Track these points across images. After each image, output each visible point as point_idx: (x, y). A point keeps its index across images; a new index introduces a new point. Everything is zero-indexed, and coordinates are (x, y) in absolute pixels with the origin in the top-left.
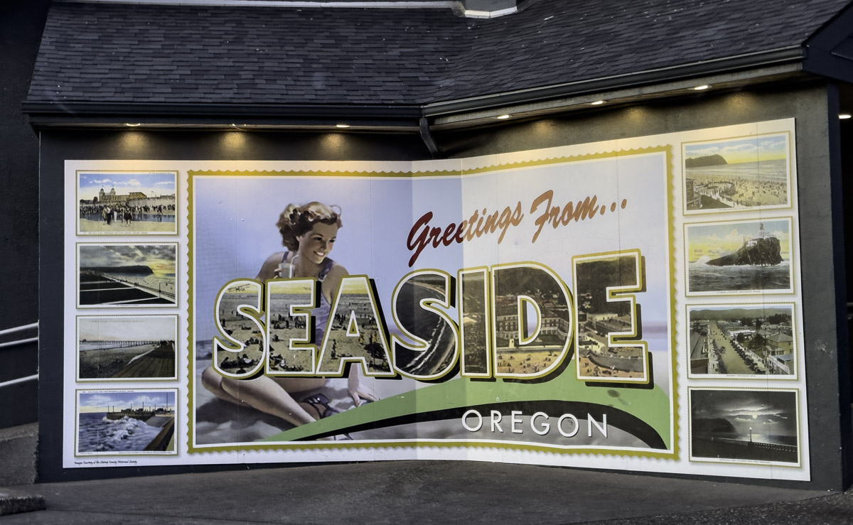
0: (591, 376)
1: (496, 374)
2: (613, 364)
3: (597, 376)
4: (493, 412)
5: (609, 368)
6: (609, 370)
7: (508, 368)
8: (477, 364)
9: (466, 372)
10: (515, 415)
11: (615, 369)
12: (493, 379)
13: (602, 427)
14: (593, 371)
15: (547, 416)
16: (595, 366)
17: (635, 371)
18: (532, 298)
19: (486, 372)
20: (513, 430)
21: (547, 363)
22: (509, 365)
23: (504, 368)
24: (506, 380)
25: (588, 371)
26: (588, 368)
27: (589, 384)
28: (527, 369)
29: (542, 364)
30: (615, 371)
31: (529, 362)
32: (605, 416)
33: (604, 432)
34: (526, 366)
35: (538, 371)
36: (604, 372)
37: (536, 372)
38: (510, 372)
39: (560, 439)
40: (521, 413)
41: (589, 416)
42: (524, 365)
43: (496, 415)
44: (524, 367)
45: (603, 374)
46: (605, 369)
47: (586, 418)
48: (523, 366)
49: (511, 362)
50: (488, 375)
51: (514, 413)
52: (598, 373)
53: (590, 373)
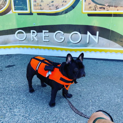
0: (91, 10)
1: (33, 11)
3: (96, 10)
4: (32, 31)
6: (103, 6)
7: (40, 7)
8: (21, 5)
9: (15, 10)
10: (45, 32)
11: (108, 6)
12: (31, 14)
13: (96, 38)
14: (93, 8)
15: (63, 33)
16: (95, 4)
17: (121, 7)
19: (27, 10)
20: (44, 40)
21: (64, 3)
22: (40, 5)
23: (37, 7)
24: (39, 14)
25: (90, 7)
26: (90, 5)
27: (89, 15)
28: (52, 8)
29: (61, 4)
31: (52, 3)
32: (98, 33)
33: (97, 41)
37: (57, 9)
38: (41, 9)
39: (70, 44)
40: (48, 31)
41: (89, 33)
42: (49, 5)
44: (50, 6)
45: (100, 9)
46: (101, 6)
47: (86, 34)
49: (42, 4)
53: (91, 9)
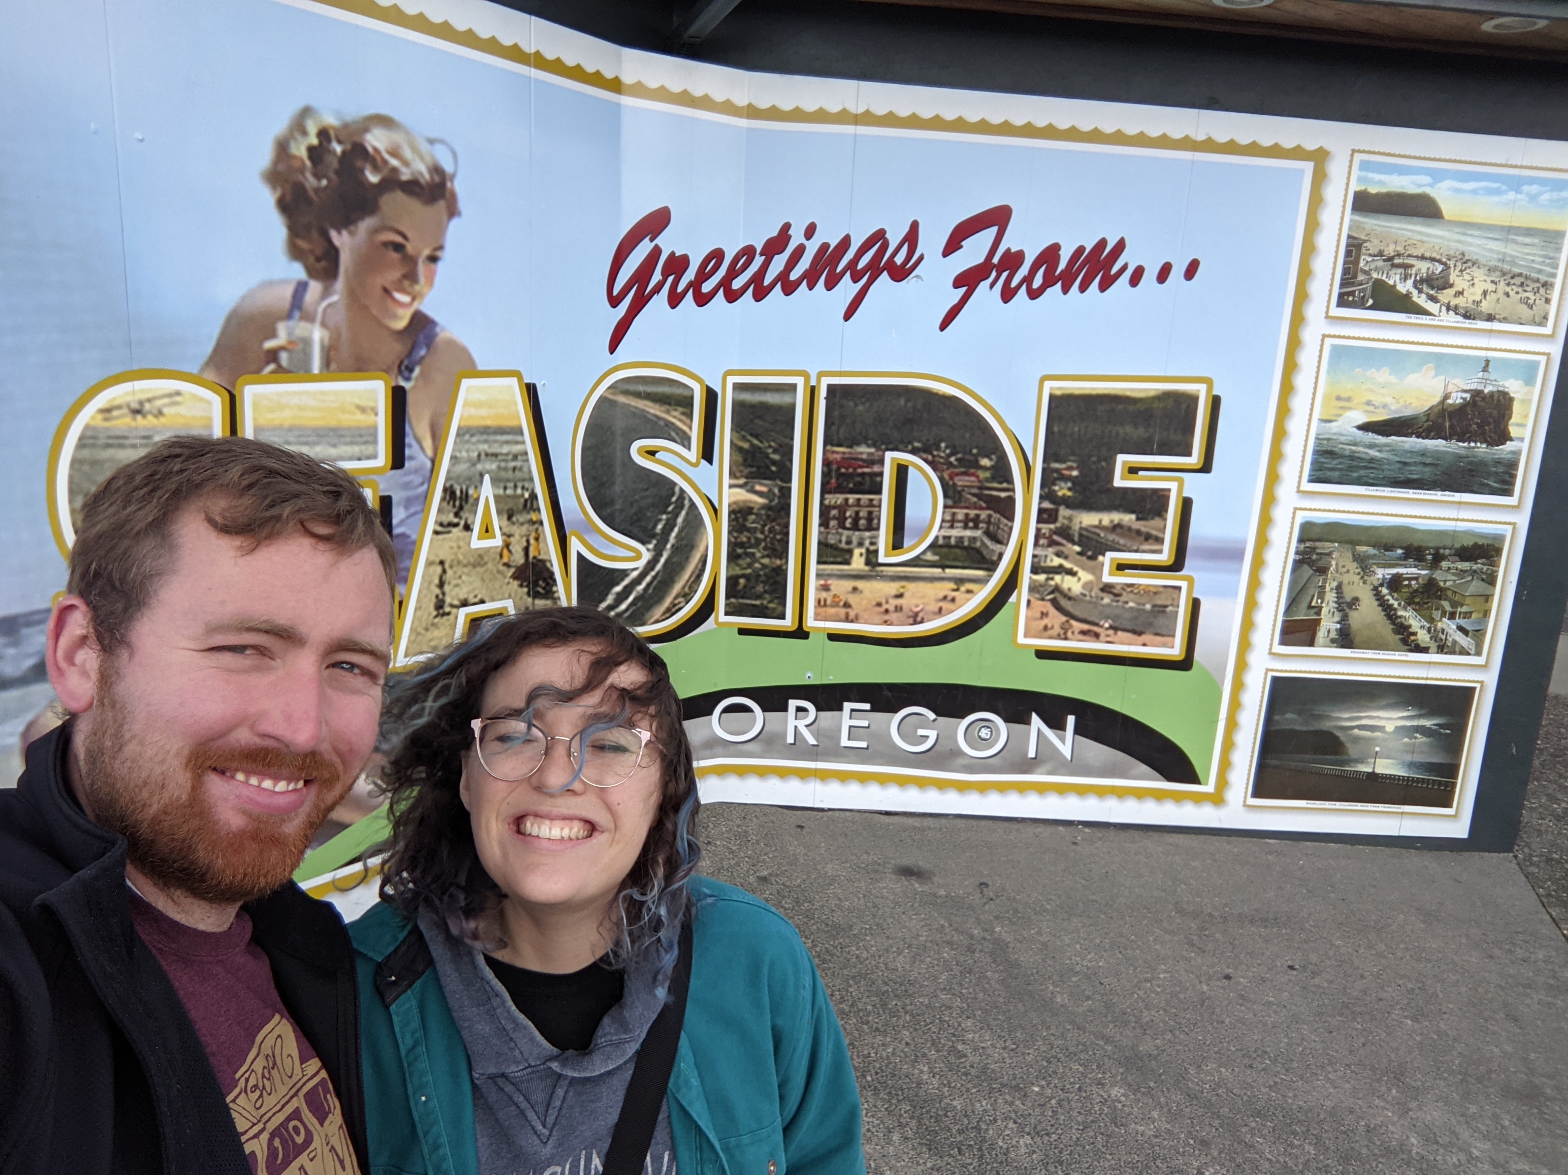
0: (1051, 638)
1: (810, 622)
2: (1107, 618)
3: (1066, 639)
4: (793, 704)
5: (1097, 625)
6: (1095, 629)
7: (842, 611)
8: (759, 597)
9: (727, 614)
10: (853, 710)
11: (1111, 627)
12: (800, 633)
13: (1063, 740)
14: (1057, 630)
15: (931, 715)
16: (1064, 619)
17: (1157, 634)
18: (925, 460)
19: (783, 617)
20: (845, 742)
21: (945, 605)
22: (847, 605)
23: (832, 611)
24: (834, 637)
25: (1046, 628)
26: (1046, 621)
27: (1042, 654)
28: (893, 616)
29: (934, 607)
30: (1111, 632)
31: (899, 602)
32: (1071, 720)
33: (1066, 750)
34: (891, 608)
35: (922, 622)
36: (1083, 633)
37: (915, 623)
38: (847, 619)
39: (961, 761)
40: (867, 706)
41: (1034, 716)
42: (885, 606)
43: (799, 709)
44: (887, 611)
45: (1081, 637)
46: (1085, 627)
47: (1028, 722)
48: (882, 609)
49: (852, 599)
50: (788, 623)
51: (848, 706)
52: (1069, 634)
53: (1050, 632)
